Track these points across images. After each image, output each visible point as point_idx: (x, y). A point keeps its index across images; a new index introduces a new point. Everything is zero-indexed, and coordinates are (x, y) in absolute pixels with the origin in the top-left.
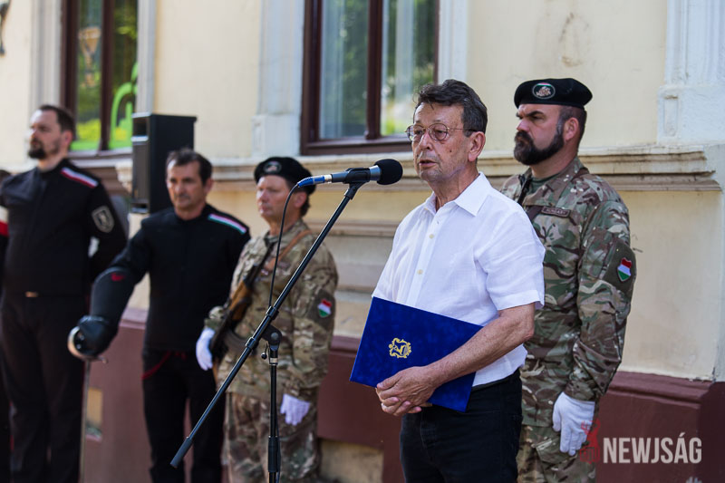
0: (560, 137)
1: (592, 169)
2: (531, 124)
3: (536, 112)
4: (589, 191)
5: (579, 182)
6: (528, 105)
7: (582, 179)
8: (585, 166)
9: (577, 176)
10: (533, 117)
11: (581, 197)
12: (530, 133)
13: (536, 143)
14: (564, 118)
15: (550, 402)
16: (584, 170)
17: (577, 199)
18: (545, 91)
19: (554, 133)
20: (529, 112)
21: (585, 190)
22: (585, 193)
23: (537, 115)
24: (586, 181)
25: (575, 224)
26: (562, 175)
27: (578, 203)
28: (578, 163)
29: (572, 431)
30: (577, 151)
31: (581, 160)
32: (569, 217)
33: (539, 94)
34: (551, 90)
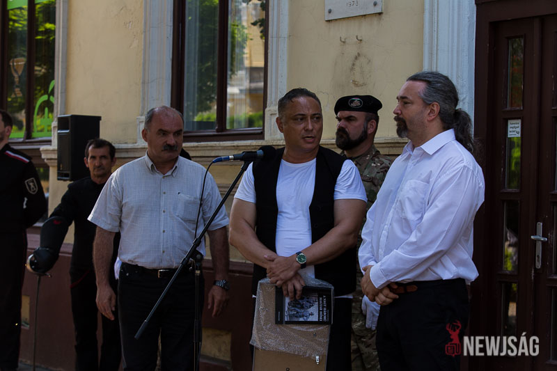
0: (365, 132)
1: (382, 151)
2: (346, 123)
3: (351, 116)
4: (384, 165)
5: (376, 159)
6: (346, 112)
7: (378, 158)
8: (378, 149)
9: (374, 156)
10: (349, 119)
11: (379, 169)
12: (347, 130)
13: (350, 136)
14: (368, 120)
15: (361, 298)
16: (378, 152)
17: (376, 170)
18: (356, 103)
19: (363, 129)
20: (346, 116)
21: (381, 164)
22: (381, 167)
23: (352, 118)
24: (381, 159)
25: (376, 186)
26: (366, 155)
27: (378, 173)
28: (374, 148)
29: (374, 315)
30: (373, 140)
31: (376, 145)
32: (372, 181)
33: (353, 105)
34: (361, 103)
